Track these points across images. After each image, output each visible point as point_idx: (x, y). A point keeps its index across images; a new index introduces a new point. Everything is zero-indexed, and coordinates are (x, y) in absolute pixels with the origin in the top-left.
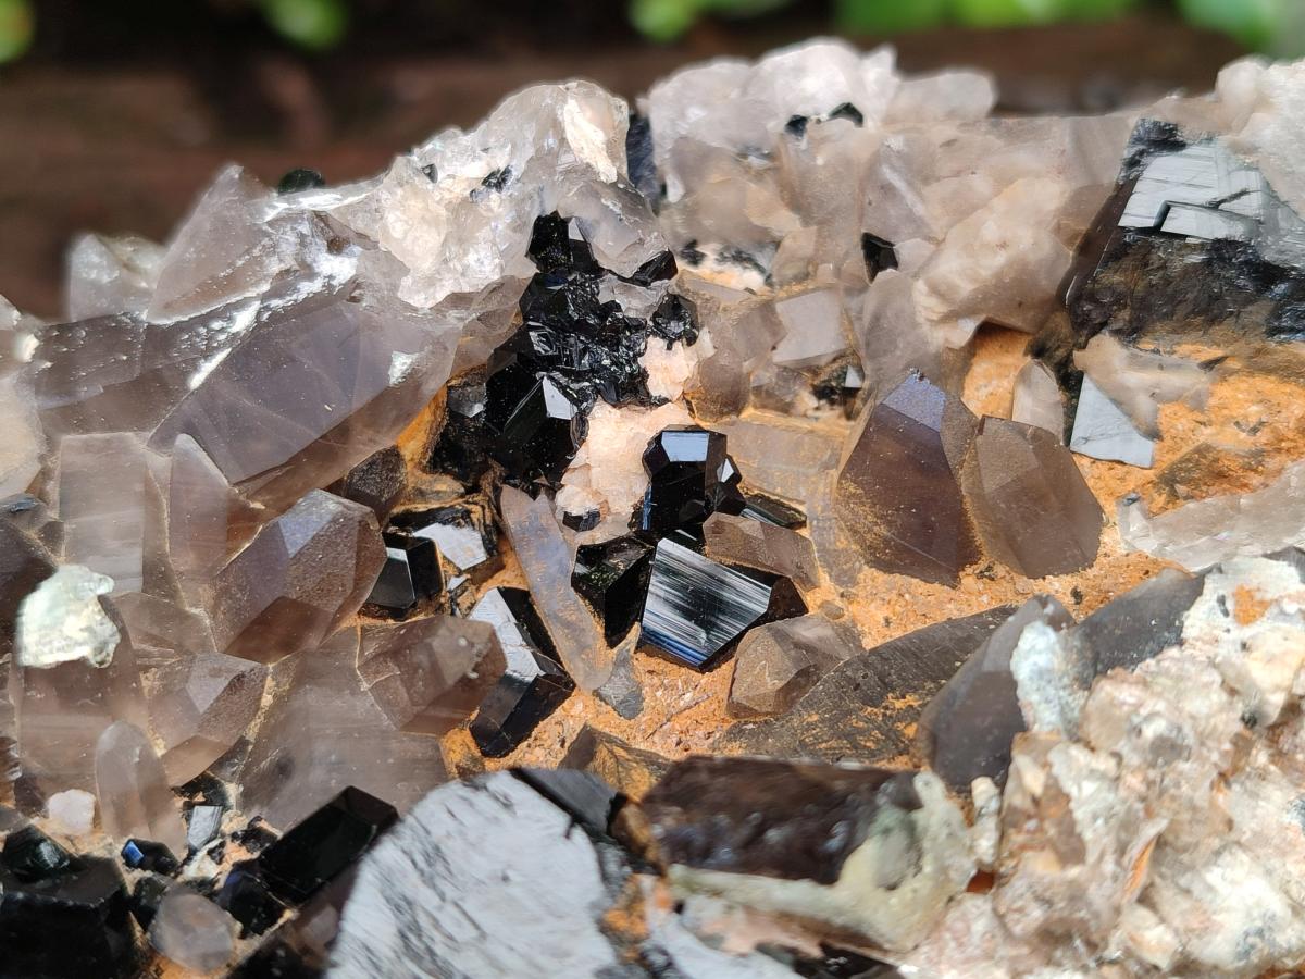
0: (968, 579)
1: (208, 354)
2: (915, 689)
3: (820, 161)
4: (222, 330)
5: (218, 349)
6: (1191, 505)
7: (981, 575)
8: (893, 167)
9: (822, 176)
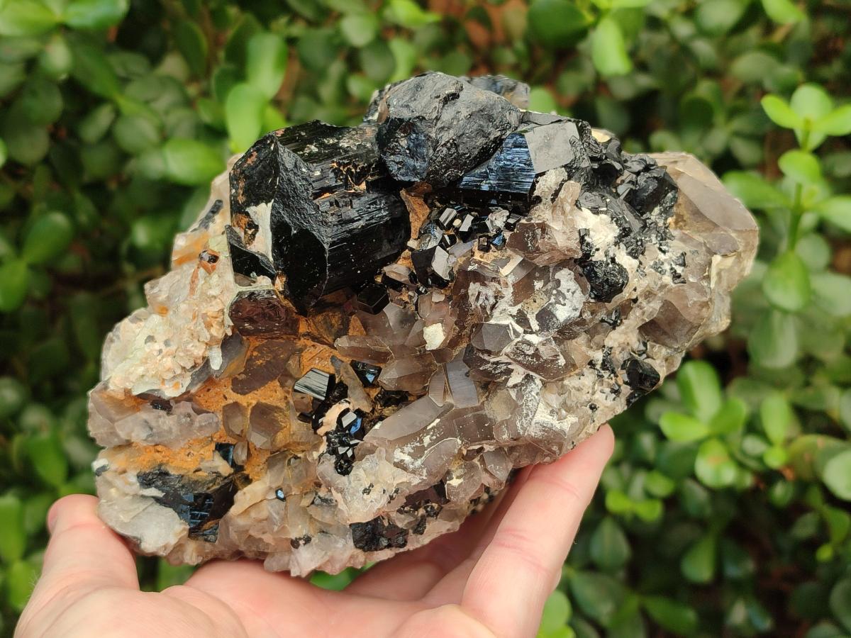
0: (254, 402)
1: (433, 428)
2: (259, 366)
3: (300, 526)
4: (432, 436)
5: (431, 429)
6: (207, 435)
7: (251, 404)
8: (275, 518)
9: (299, 522)
